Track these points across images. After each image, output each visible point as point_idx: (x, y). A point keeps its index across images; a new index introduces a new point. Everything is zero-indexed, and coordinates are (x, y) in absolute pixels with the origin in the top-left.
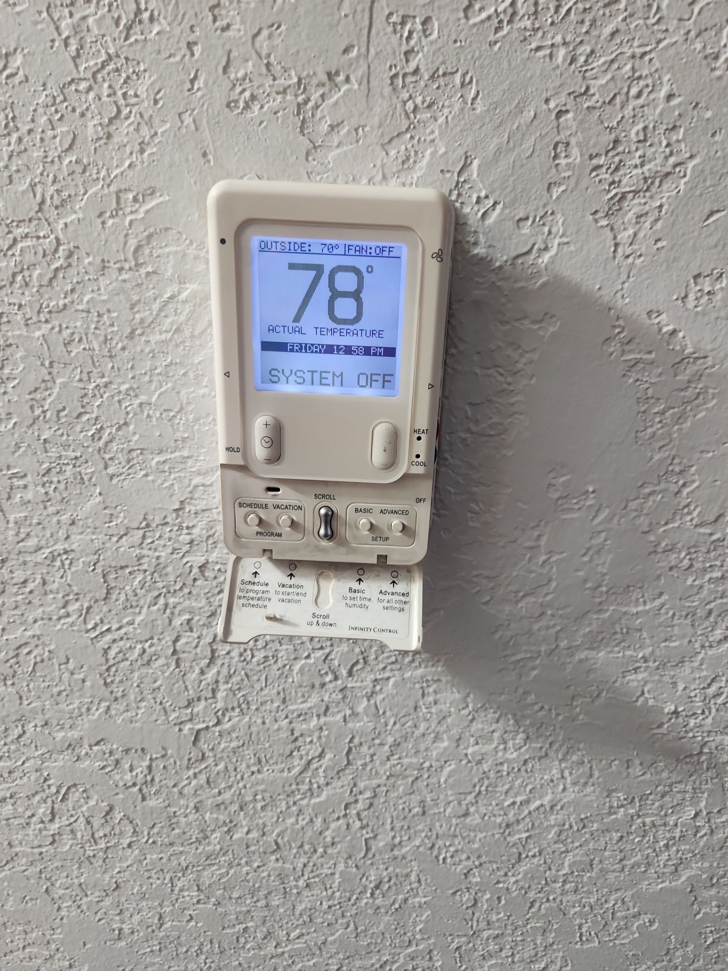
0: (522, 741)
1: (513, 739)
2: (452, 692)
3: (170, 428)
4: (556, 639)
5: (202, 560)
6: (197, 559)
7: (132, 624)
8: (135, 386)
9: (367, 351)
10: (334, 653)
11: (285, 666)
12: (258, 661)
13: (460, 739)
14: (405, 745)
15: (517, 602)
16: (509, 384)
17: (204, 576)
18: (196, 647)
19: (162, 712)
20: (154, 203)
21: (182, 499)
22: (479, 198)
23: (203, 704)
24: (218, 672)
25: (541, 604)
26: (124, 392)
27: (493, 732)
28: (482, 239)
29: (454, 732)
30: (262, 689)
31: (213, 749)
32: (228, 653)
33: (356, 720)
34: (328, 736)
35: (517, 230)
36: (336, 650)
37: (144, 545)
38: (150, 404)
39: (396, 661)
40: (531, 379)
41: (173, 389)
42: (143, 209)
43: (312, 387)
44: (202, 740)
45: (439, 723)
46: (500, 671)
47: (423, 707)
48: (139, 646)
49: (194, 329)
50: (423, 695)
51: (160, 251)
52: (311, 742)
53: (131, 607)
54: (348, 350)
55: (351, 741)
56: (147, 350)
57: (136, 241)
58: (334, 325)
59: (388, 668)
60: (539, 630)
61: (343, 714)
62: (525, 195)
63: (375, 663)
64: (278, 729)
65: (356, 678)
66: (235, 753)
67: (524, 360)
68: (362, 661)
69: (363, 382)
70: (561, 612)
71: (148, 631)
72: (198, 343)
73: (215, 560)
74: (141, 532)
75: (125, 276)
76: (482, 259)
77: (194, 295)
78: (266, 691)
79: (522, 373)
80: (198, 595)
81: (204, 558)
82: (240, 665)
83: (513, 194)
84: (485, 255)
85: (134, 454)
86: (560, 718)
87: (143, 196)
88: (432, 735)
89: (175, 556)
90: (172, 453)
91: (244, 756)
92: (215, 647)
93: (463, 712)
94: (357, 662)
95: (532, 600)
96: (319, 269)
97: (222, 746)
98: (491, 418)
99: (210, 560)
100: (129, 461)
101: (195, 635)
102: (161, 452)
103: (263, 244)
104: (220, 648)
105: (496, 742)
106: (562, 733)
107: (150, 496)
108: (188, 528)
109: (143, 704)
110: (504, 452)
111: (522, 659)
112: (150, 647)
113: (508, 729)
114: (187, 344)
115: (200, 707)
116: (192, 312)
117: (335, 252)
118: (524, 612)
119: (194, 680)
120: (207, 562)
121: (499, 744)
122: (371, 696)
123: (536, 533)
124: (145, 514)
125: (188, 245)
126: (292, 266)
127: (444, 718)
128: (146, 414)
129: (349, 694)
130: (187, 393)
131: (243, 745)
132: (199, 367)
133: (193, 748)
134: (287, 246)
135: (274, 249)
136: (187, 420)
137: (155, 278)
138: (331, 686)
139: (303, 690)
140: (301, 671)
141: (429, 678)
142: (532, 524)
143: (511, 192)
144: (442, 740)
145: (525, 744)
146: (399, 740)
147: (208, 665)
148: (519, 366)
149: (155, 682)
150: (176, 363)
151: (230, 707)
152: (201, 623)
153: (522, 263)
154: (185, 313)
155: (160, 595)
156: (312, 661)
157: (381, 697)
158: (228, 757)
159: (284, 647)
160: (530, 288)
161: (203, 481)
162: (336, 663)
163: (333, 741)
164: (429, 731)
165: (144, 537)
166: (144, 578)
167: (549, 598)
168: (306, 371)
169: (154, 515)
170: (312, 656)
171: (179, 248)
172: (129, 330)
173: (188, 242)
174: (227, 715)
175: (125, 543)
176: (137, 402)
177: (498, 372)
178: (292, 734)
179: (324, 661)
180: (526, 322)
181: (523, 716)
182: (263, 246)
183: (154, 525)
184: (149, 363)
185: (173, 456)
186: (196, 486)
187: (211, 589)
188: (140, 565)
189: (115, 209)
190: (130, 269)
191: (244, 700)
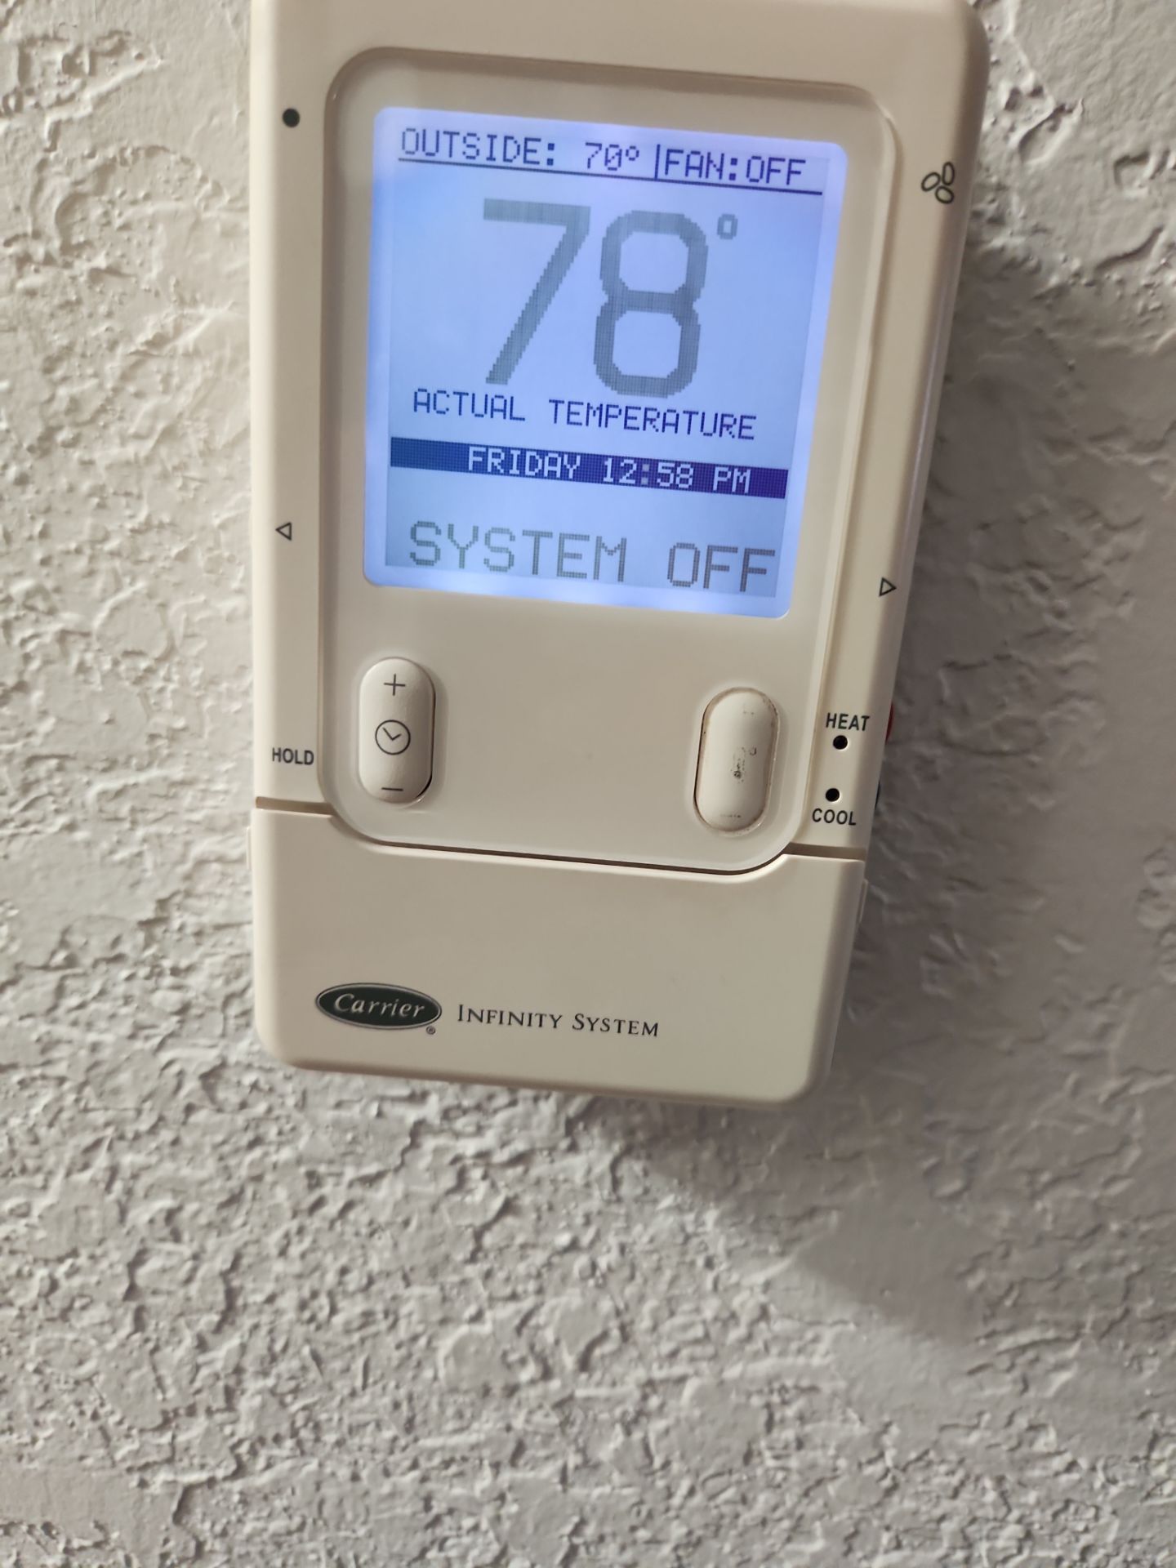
0: (1014, 1544)
1: (988, 1538)
2: (845, 1420)
3: (137, 704)
4: (1127, 1294)
5: (211, 1057)
6: (198, 1055)
7: (25, 1215)
8: (49, 584)
9: (703, 477)
10: (545, 1310)
11: (415, 1338)
12: (347, 1323)
13: (856, 1533)
14: (714, 1544)
15: (1035, 1196)
16: (1060, 614)
17: (213, 1100)
18: (188, 1280)
19: (98, 1438)
20: (120, 76)
21: (163, 894)
22: (1015, 93)
23: (201, 1423)
24: (243, 1348)
25: (1096, 1206)
26: (19, 600)
27: (942, 1518)
28: (1016, 207)
29: (843, 1517)
30: (353, 1394)
31: (224, 1533)
32: (271, 1299)
33: (593, 1480)
34: (517, 1518)
35: (1112, 190)
36: (550, 1302)
37: (60, 1012)
38: (86, 635)
39: (707, 1336)
40: (1121, 603)
41: (150, 595)
42: (88, 95)
43: (534, 580)
44: (198, 1512)
45: (806, 1494)
46: (972, 1372)
47: (767, 1454)
48: (41, 1272)
49: (212, 433)
50: (770, 1425)
51: (130, 212)
52: (476, 1528)
53: (24, 1170)
54: (647, 473)
55: (577, 1530)
56: (85, 486)
57: (67, 180)
58: (609, 396)
59: (685, 1353)
60: (1084, 1270)
61: (559, 1463)
62: (1141, 91)
63: (649, 1339)
64: (392, 1495)
65: (597, 1375)
66: (279, 1545)
67: (1106, 551)
68: (615, 1333)
69: (683, 572)
70: (1144, 1227)
71: (65, 1233)
72: (222, 470)
73: (245, 1060)
74: (53, 978)
75: (32, 280)
76: (1013, 264)
77: (218, 335)
78: (364, 1400)
79: (1096, 586)
80: (197, 1148)
81: (214, 1053)
82: (300, 1331)
83: (1108, 87)
84: (1020, 254)
85: (42, 769)
86: (1114, 1490)
87: (93, 56)
88: (786, 1524)
89: (138, 1045)
90: (140, 769)
91: (302, 1553)
92: (236, 1283)
93: (869, 1470)
94: (604, 1336)
95: (1074, 1192)
96: (573, 220)
97: (248, 1528)
98: (1003, 706)
99: (232, 1059)
100: (26, 788)
101: (186, 1250)
102: (111, 766)
103: (411, 138)
104: (249, 1286)
105: (946, 1544)
106: (1116, 1524)
107: (79, 883)
108: (175, 971)
109: (51, 1416)
110: (1033, 799)
111: (1033, 1344)
112: (70, 1275)
113: (980, 1513)
114: (193, 473)
115: (193, 1431)
116: (211, 384)
117: (627, 168)
118: (1048, 1225)
119: (181, 1364)
120: (223, 1064)
121: (953, 1548)
122: (636, 1421)
123: (1099, 1019)
124: (66, 931)
125: (208, 198)
126: (496, 210)
127: (819, 1482)
128: (74, 661)
129: (578, 1414)
130: (187, 608)
131: (301, 1527)
132: (224, 537)
133: (174, 1528)
134: (484, 146)
135: (443, 155)
136: (184, 682)
137: (114, 287)
138: (533, 1393)
139: (461, 1399)
140: (458, 1352)
141: (789, 1383)
142: (1090, 996)
143: (1105, 80)
144: (810, 1536)
145: (1020, 1551)
146: (699, 1533)
147: (218, 1329)
148: (1092, 566)
149: (81, 1363)
150: (161, 526)
151: (270, 1435)
152: (203, 1220)
153: (1121, 282)
154: (191, 387)
155: (97, 1144)
156: (486, 1328)
157: (659, 1425)
158: (262, 1554)
159: (416, 1290)
160: (1139, 349)
161: (220, 849)
162: (549, 1335)
163: (530, 1528)
164: (779, 1514)
165: (60, 991)
166: (59, 1098)
167: (1118, 1188)
168: (517, 533)
169: (88, 935)
170: (488, 1315)
171: (182, 206)
172: (38, 429)
173: (208, 187)
174: (263, 1455)
175: (11, 1006)
176: (53, 627)
177: (1032, 580)
178: (428, 1507)
179: (519, 1330)
180: (1119, 446)
181: (1021, 1484)
182: (411, 144)
183: (87, 961)
184: (88, 522)
185: (142, 778)
186: (201, 863)
187: (230, 1135)
188: (47, 1063)
189: (16, 91)
190: (49, 260)
191: (308, 1420)
